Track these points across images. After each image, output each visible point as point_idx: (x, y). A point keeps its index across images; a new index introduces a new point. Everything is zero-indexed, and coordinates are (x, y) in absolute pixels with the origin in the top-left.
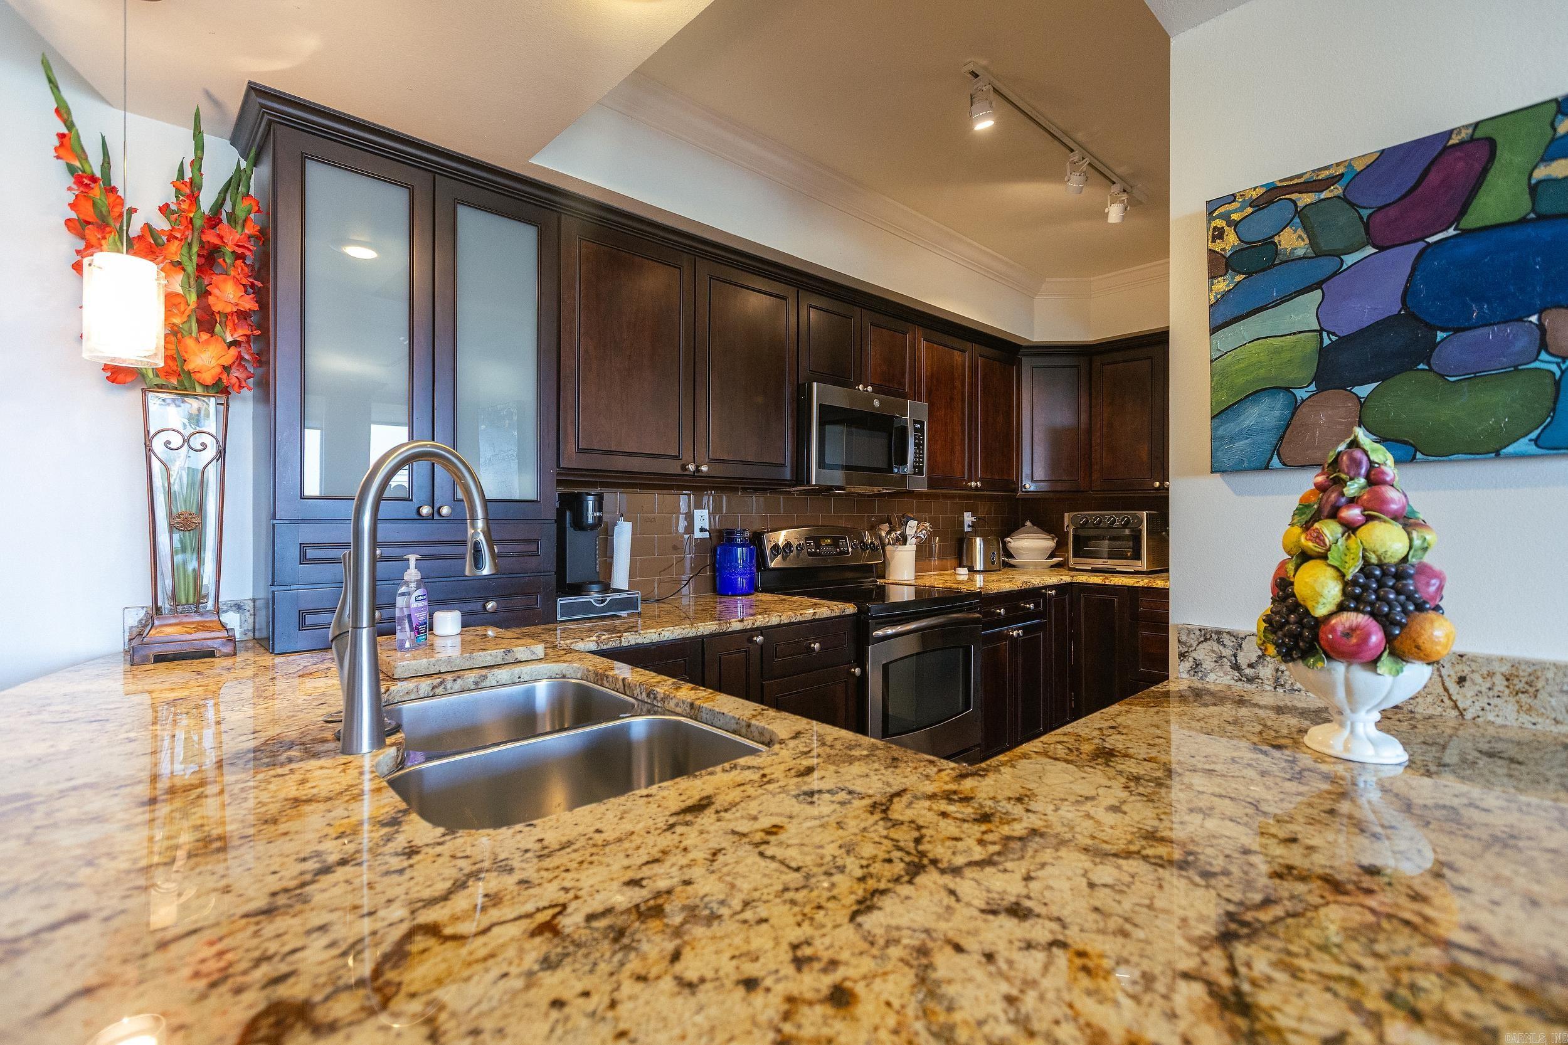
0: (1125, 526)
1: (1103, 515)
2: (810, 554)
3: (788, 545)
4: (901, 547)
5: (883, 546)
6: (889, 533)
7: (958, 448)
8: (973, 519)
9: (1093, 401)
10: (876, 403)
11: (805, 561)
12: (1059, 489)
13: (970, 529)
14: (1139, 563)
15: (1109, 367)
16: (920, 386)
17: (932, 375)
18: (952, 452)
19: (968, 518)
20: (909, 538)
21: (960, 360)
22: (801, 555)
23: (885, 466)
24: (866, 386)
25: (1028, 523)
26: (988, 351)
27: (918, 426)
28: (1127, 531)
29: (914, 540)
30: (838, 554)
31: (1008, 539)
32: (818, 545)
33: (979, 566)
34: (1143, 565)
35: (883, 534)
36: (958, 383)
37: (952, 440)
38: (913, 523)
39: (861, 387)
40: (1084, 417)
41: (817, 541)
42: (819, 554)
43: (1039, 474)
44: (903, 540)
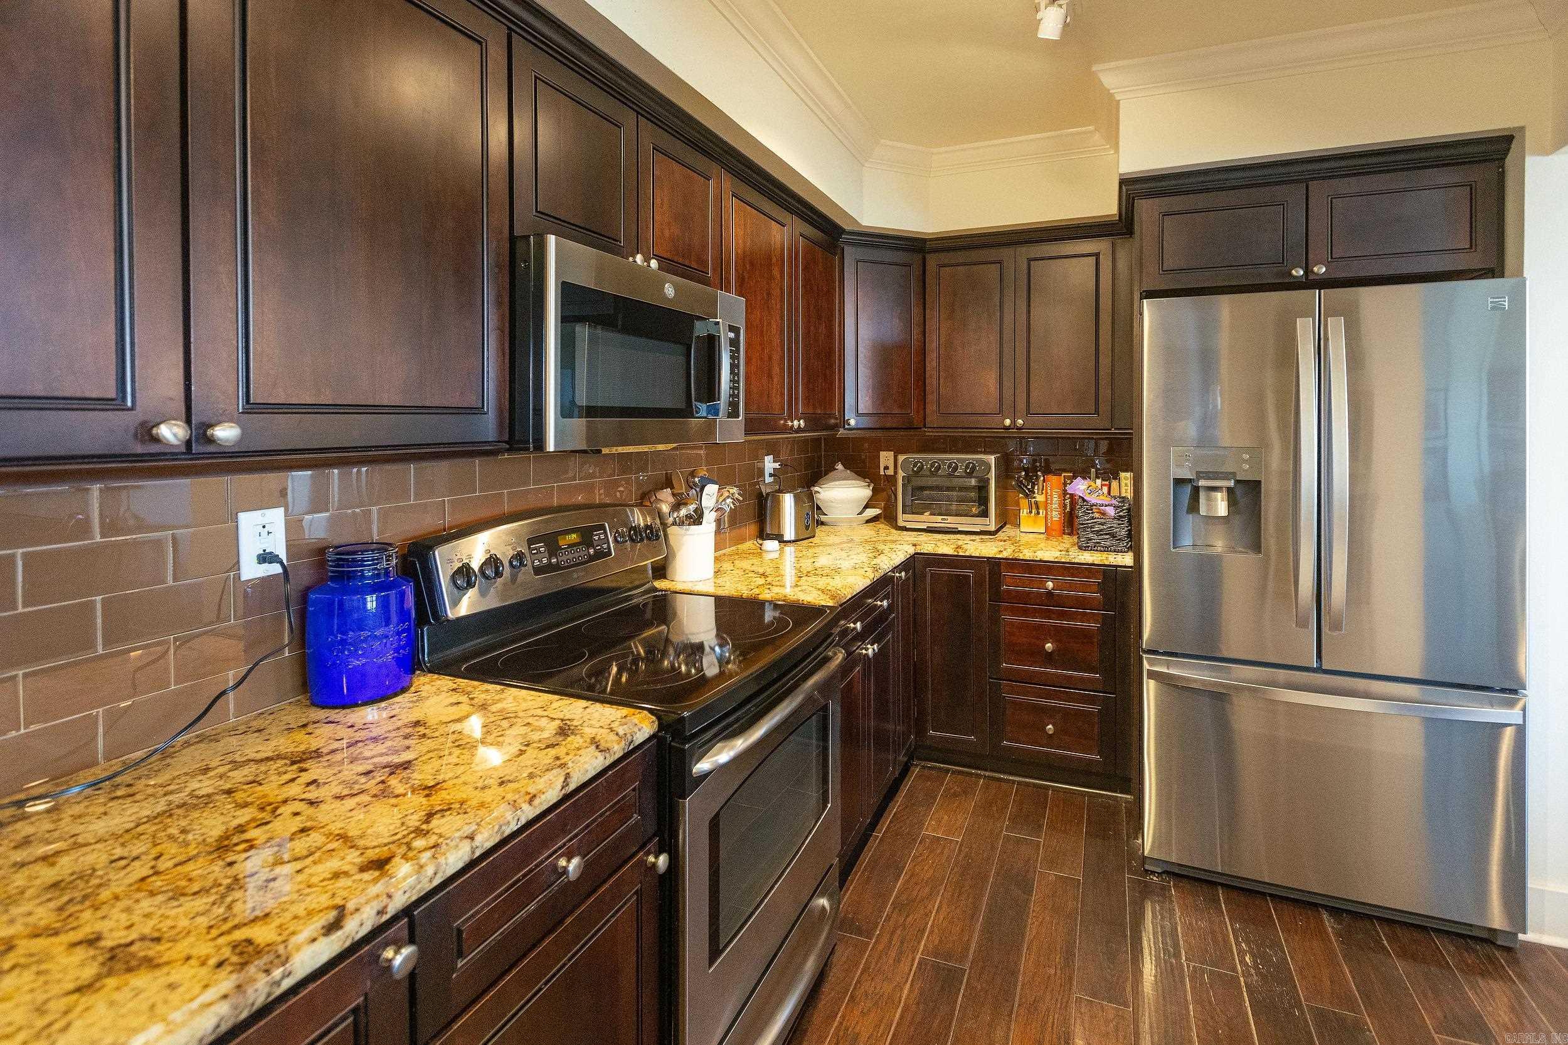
0: (970, 475)
1: (942, 460)
2: (538, 571)
3: (492, 562)
4: (694, 528)
5: (665, 525)
6: (676, 507)
7: (776, 370)
8: (777, 465)
9: (928, 311)
10: (669, 291)
11: (530, 586)
12: (888, 425)
13: (771, 479)
14: (986, 520)
15: (947, 269)
16: (728, 272)
17: (744, 256)
18: (770, 376)
19: (770, 464)
20: (706, 512)
21: (778, 237)
22: (521, 577)
23: (682, 405)
24: (647, 260)
25: (840, 466)
26: (809, 230)
27: (732, 335)
28: (973, 482)
29: (713, 515)
30: (592, 559)
31: (816, 489)
32: (553, 549)
33: (789, 533)
34: (991, 523)
35: (665, 508)
36: (776, 272)
37: (770, 358)
38: (711, 489)
39: (639, 258)
40: (916, 332)
41: (551, 541)
42: (557, 567)
43: (865, 405)
44: (697, 519)
